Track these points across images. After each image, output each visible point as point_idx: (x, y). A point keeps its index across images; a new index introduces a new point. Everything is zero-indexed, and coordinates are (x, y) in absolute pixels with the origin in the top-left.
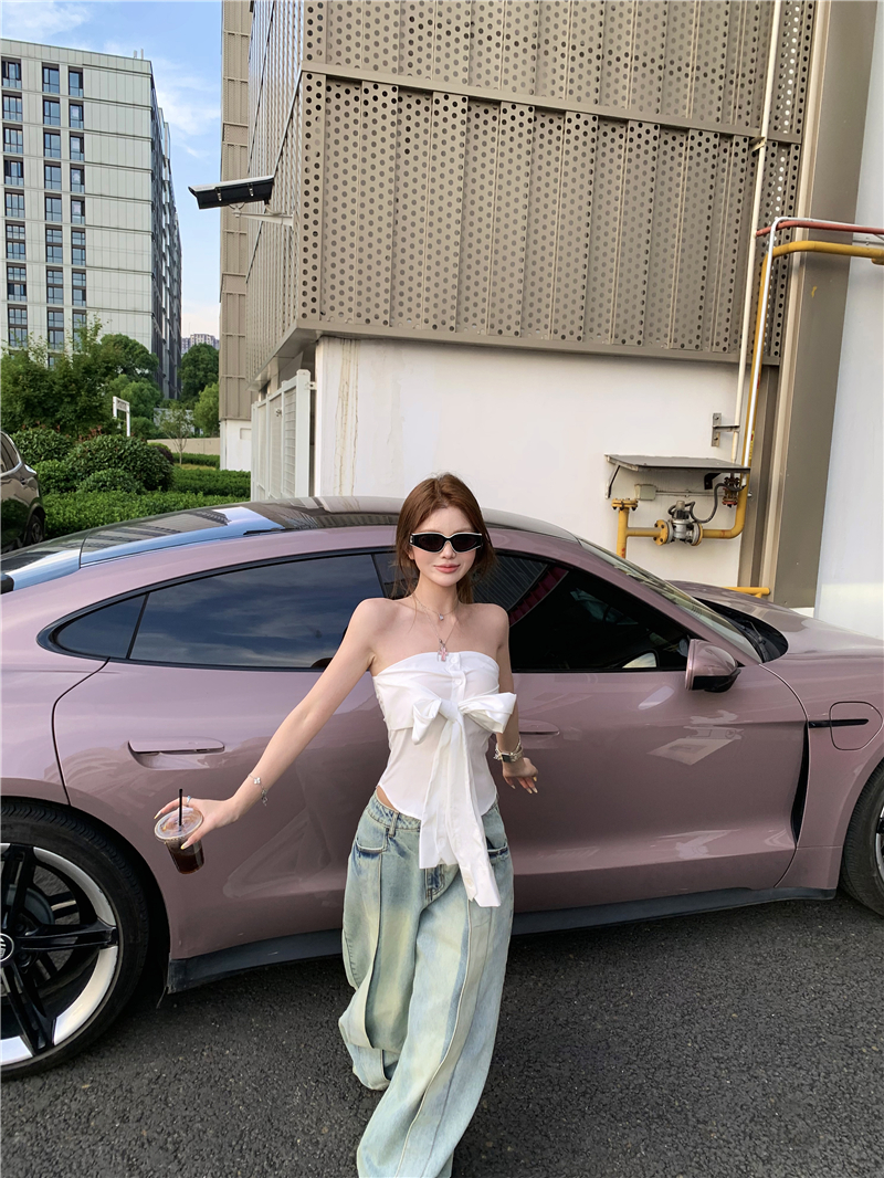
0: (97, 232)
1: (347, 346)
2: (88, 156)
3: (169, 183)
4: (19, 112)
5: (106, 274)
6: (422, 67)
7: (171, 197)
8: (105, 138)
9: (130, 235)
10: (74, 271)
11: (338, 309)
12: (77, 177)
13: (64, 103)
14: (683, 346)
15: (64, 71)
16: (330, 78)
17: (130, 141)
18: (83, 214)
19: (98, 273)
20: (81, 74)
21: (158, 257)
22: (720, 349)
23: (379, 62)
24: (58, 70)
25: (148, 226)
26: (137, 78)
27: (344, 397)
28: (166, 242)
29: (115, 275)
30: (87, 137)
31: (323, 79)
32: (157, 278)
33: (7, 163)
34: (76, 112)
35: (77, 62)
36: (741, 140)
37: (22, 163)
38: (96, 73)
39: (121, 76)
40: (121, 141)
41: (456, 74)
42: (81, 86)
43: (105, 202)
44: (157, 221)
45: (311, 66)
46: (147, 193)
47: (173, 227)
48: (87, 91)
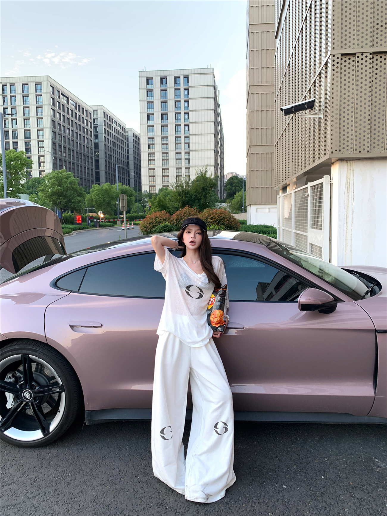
0: (194, 137)
1: (349, 163)
2: (190, 108)
3: (220, 113)
4: (166, 96)
5: (197, 152)
6: (383, 42)
7: (221, 119)
8: (197, 100)
9: (206, 136)
10: (186, 153)
11: (346, 148)
12: (186, 117)
13: (182, 90)
15: (182, 78)
16: (342, 55)
17: (206, 100)
18: (189, 130)
19: (194, 152)
20: (188, 78)
21: (216, 143)
23: (364, 44)
24: (180, 78)
25: (213, 131)
26: (209, 75)
27: (348, 184)
28: (219, 137)
29: (200, 152)
30: (190, 101)
31: (339, 56)
32: (216, 152)
33: (162, 115)
34: (186, 92)
35: (186, 74)
37: (167, 115)
38: (193, 76)
39: (202, 76)
40: (203, 100)
42: (188, 82)
43: (197, 124)
44: (216, 129)
45: (334, 52)
46: (213, 119)
47: (221, 131)
48: (190, 84)
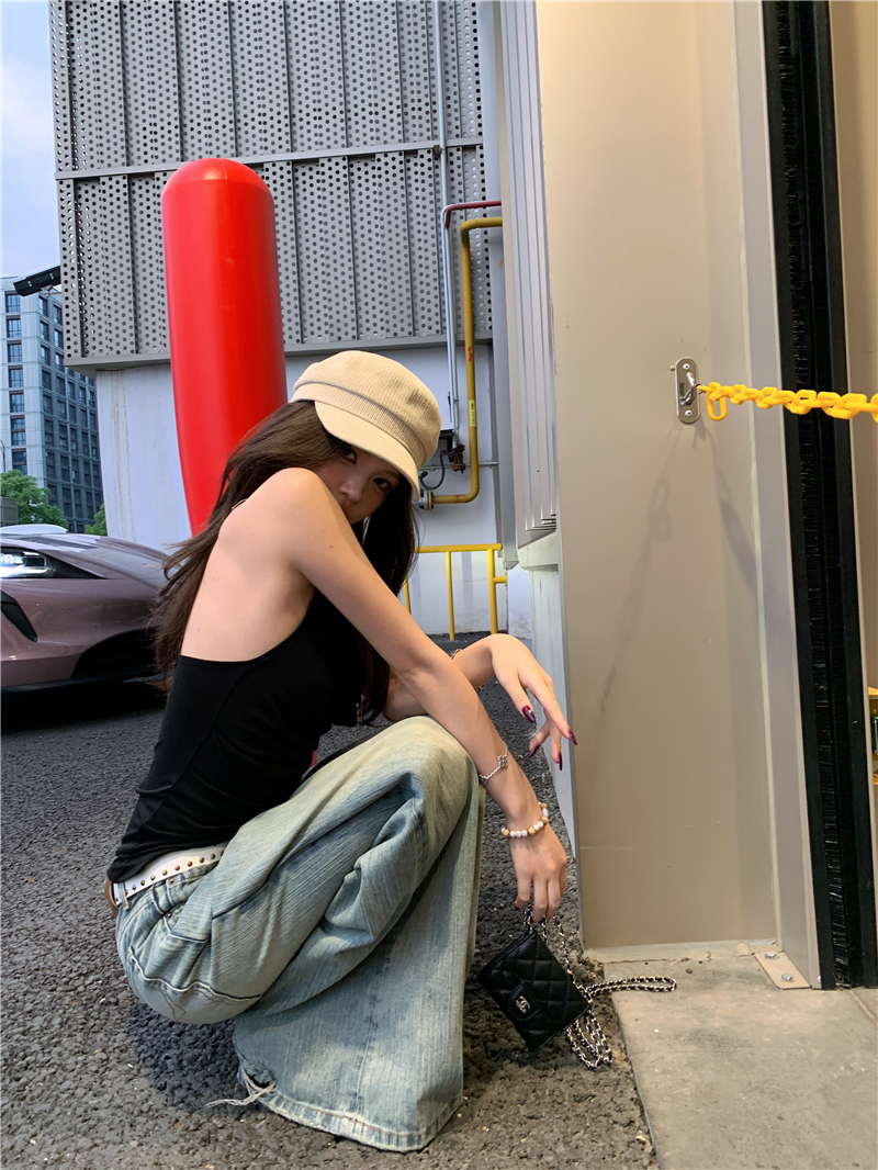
1: (115, 377)
6: (148, 157)
11: (99, 347)
14: (395, 334)
16: (76, 181)
22: (433, 331)
23: (111, 161)
27: (116, 416)
31: (71, 183)
36: (425, 153)
41: (171, 156)
45: (62, 175)
